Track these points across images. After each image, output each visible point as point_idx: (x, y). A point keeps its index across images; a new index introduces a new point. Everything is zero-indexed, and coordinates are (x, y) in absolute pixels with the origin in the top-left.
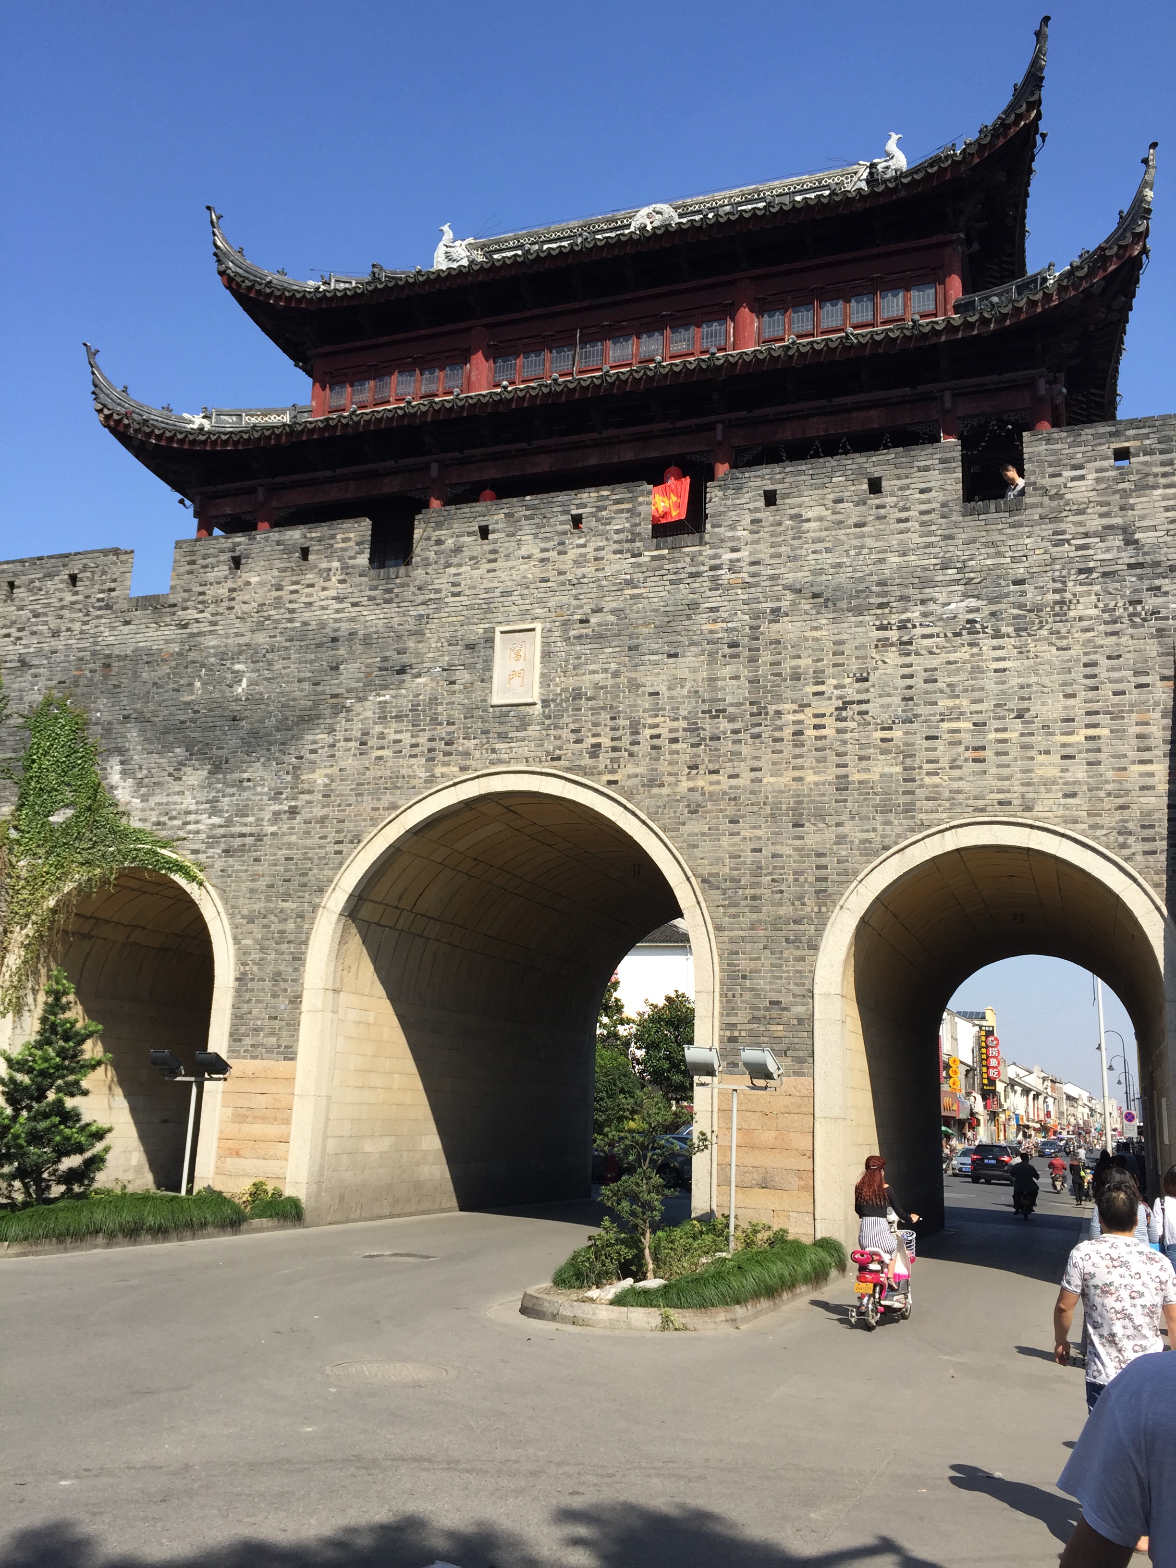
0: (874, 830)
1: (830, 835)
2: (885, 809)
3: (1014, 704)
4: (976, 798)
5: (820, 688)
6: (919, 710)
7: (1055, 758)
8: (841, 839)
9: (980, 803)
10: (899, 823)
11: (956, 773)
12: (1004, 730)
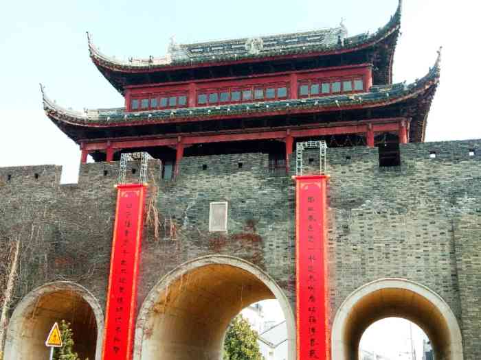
0: (351, 281)
1: (336, 283)
2: (355, 274)
3: (400, 238)
4: (387, 271)
5: (331, 230)
6: (366, 239)
7: (414, 258)
8: (340, 284)
9: (389, 273)
10: (360, 279)
11: (379, 262)
12: (396, 247)
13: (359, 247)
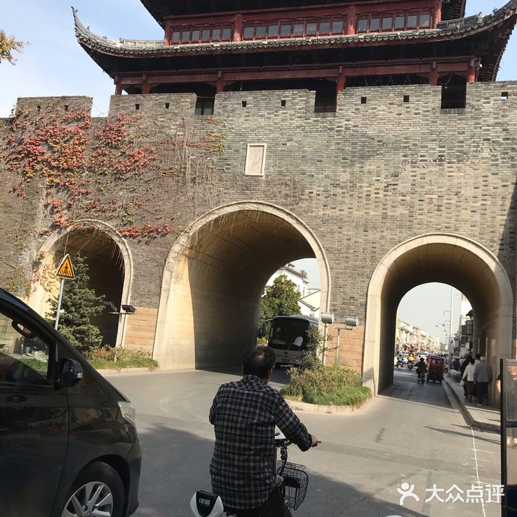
0: (396, 235)
1: (379, 235)
2: (401, 227)
3: (455, 190)
4: (437, 225)
5: (378, 178)
6: (417, 189)
7: (469, 212)
8: (382, 237)
9: (439, 227)
10: (405, 233)
11: (430, 215)
12: (450, 199)
13: (408, 198)
